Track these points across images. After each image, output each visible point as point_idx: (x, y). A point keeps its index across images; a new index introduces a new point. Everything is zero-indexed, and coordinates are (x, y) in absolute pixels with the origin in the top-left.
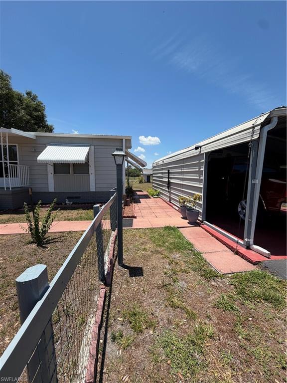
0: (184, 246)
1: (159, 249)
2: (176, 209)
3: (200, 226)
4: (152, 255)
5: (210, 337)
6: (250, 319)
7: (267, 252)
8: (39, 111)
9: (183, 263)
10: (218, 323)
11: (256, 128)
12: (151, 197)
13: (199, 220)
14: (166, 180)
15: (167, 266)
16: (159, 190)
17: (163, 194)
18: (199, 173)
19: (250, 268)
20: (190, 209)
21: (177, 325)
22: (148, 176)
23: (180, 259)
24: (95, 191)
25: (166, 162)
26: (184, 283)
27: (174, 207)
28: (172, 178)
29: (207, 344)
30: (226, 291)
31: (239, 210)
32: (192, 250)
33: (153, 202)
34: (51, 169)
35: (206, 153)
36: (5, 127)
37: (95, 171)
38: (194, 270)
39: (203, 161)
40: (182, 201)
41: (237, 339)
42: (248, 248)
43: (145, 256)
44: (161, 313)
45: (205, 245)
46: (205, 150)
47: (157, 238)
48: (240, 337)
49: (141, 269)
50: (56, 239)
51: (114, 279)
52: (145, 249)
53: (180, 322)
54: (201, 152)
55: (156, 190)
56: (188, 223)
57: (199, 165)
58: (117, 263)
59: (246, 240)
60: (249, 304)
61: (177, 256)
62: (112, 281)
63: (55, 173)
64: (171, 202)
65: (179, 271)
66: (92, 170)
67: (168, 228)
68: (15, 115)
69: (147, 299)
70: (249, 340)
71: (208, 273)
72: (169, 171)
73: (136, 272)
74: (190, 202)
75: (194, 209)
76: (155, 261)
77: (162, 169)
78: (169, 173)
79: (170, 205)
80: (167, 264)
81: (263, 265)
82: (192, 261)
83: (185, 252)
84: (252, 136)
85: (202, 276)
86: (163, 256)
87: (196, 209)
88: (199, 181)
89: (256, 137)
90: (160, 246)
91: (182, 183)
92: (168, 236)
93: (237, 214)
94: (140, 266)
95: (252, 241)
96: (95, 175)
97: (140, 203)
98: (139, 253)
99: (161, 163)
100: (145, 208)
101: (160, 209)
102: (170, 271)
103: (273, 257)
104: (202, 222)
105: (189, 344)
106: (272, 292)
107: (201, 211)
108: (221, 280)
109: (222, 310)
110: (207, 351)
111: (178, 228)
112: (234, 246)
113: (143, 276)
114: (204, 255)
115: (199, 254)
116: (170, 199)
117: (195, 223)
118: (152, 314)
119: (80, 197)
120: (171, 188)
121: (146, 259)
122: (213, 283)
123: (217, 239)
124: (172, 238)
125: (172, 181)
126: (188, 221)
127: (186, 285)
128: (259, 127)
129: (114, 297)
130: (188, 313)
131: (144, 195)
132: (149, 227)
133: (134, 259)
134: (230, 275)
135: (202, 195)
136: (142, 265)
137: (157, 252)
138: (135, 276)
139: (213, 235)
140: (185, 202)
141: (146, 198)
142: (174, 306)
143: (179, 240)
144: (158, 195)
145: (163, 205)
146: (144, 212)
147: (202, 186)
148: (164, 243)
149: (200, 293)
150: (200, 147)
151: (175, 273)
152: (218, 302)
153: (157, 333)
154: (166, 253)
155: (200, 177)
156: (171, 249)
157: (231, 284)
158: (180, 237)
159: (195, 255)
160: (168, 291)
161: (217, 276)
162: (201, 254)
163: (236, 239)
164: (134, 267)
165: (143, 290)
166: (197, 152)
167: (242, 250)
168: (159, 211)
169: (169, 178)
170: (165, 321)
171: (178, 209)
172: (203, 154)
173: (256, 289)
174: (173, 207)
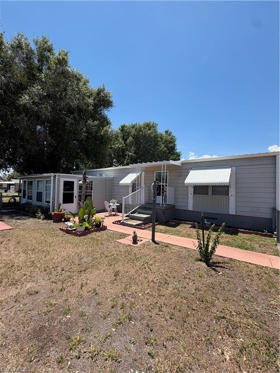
8: (172, 142)
24: (235, 214)
34: (191, 190)
36: (160, 161)
37: (236, 192)
50: (220, 263)
63: (194, 194)
66: (232, 192)
68: (158, 149)
96: (236, 197)
119: (217, 219)
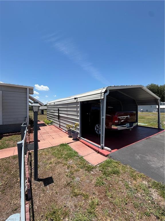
0: (73, 155)
1: (59, 160)
2: (64, 132)
3: (79, 141)
4: (56, 165)
5: (98, 204)
6: (111, 186)
7: (110, 149)
9: (75, 166)
10: (99, 194)
11: (102, 94)
12: (47, 125)
13: (78, 137)
14: (57, 114)
15: (67, 170)
16: (52, 120)
17: (54, 122)
18: (77, 111)
19: (105, 159)
20: (73, 132)
21: (80, 206)
22: (42, 110)
23: (73, 163)
25: (56, 103)
26: (78, 178)
27: (63, 130)
28: (60, 113)
29: (97, 210)
30: (99, 175)
31: (96, 129)
32: (78, 156)
33: (49, 128)
35: (80, 102)
38: (82, 168)
39: (79, 105)
40: (68, 127)
41: (108, 200)
42: (103, 149)
43: (52, 168)
44: (70, 203)
45: (84, 151)
46: (79, 100)
47: (57, 153)
48: (109, 198)
49: (51, 178)
51: (33, 192)
52: (51, 163)
53: (82, 203)
54: (77, 101)
55: (50, 120)
56: (73, 139)
57: (77, 107)
58: (33, 179)
59: (102, 145)
60: (109, 178)
61: (71, 162)
62: (32, 194)
64: (60, 128)
65: (74, 171)
67: (62, 145)
69: (59, 198)
70: (112, 197)
71: (89, 168)
72: (58, 109)
73: (48, 181)
74: (73, 127)
75: (75, 131)
76: (59, 169)
77: (54, 108)
78: (59, 110)
79: (60, 130)
80: (67, 169)
81: (110, 156)
82: (79, 163)
83: (74, 158)
84: (101, 97)
85: (86, 170)
86: (63, 164)
87: (77, 131)
88: (77, 116)
89: (102, 98)
90: (60, 158)
91: (67, 116)
92: (63, 150)
93: (95, 131)
94: (50, 176)
95: (104, 145)
97: (40, 130)
98: (48, 166)
99: (53, 104)
100: (44, 133)
101: (54, 132)
102: (69, 173)
103: (113, 151)
104: (80, 138)
105: (89, 215)
106: (115, 169)
107: (79, 132)
108: (95, 169)
109: (99, 187)
110: (97, 214)
111: (68, 143)
112: (97, 149)
113: (53, 182)
114: (84, 158)
115: (82, 157)
116: (60, 125)
117: (76, 139)
118: (65, 206)
120: (60, 119)
121: (53, 169)
122: (92, 173)
123: (89, 146)
124: (66, 151)
125: (61, 115)
126: (72, 138)
127: (79, 179)
128: (103, 94)
129: (36, 207)
130: (84, 196)
131: (42, 124)
132: (50, 147)
133: (45, 172)
134: (98, 166)
135: (79, 123)
136: (51, 175)
137: (59, 163)
138: (48, 184)
139: (86, 145)
140: (70, 127)
141: (44, 126)
142: (76, 195)
143: (70, 152)
144: (52, 123)
145: (55, 129)
146: (45, 136)
147: (79, 119)
148: (62, 155)
149: (87, 181)
150: (77, 98)
151: (73, 174)
152: (96, 183)
153: (70, 218)
154: (64, 162)
155: (77, 114)
156: (67, 158)
157: (100, 170)
158: (70, 149)
159: (80, 159)
160: (71, 187)
161: (93, 168)
162: (83, 157)
163: (97, 145)
164: (46, 178)
165: (56, 192)
166: (75, 101)
167: (100, 150)
168: (54, 134)
169: (59, 113)
170: (74, 207)
171: (65, 131)
172: (79, 102)
173: (110, 169)
174: (61, 130)
